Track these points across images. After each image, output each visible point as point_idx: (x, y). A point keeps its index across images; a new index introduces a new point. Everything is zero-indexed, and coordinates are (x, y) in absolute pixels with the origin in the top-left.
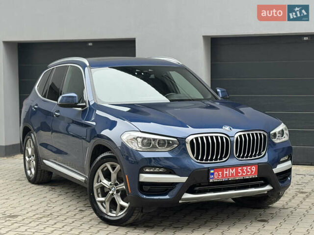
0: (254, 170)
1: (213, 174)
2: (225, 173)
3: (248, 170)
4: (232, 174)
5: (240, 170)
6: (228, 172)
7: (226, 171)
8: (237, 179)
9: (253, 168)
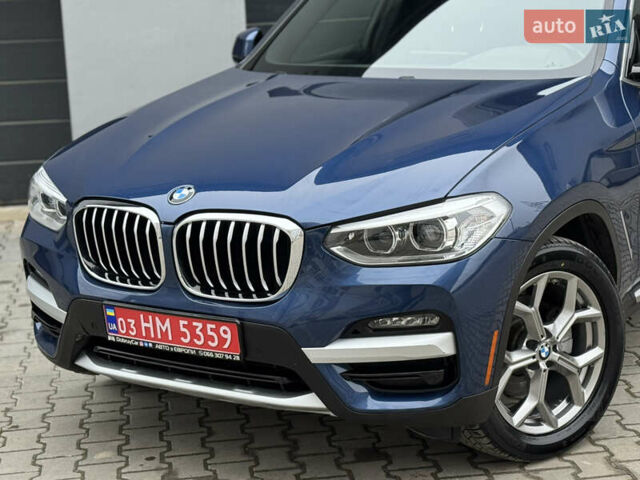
0: (228, 336)
1: (113, 320)
2: (144, 325)
4: (164, 334)
6: (150, 325)
8: (180, 350)
9: (225, 332)
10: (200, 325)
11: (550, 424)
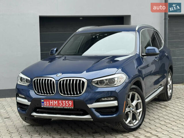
0: (71, 103)
1: (43, 102)
2: (51, 103)
3: (66, 103)
4: (56, 104)
5: (61, 102)
6: (52, 103)
7: (51, 102)
8: (59, 107)
9: (70, 102)
10: (64, 102)
11: (133, 124)
